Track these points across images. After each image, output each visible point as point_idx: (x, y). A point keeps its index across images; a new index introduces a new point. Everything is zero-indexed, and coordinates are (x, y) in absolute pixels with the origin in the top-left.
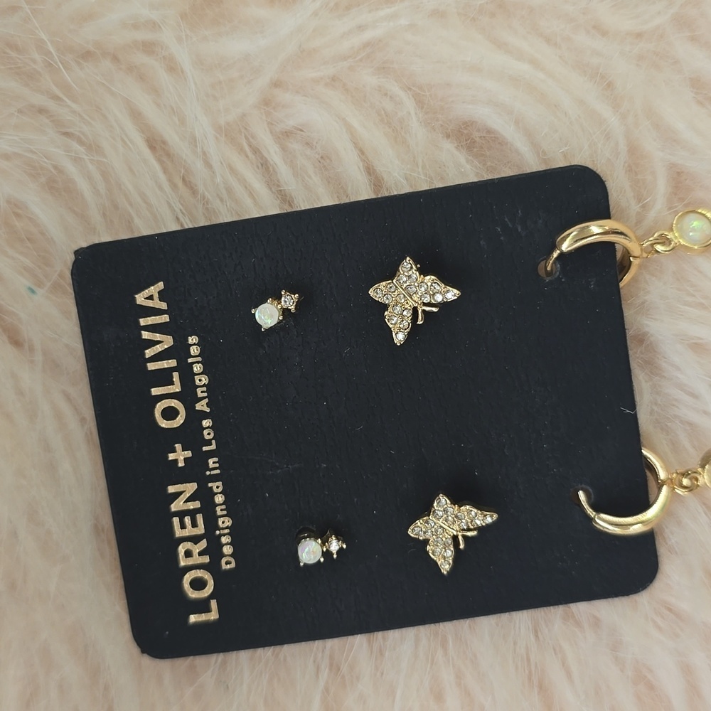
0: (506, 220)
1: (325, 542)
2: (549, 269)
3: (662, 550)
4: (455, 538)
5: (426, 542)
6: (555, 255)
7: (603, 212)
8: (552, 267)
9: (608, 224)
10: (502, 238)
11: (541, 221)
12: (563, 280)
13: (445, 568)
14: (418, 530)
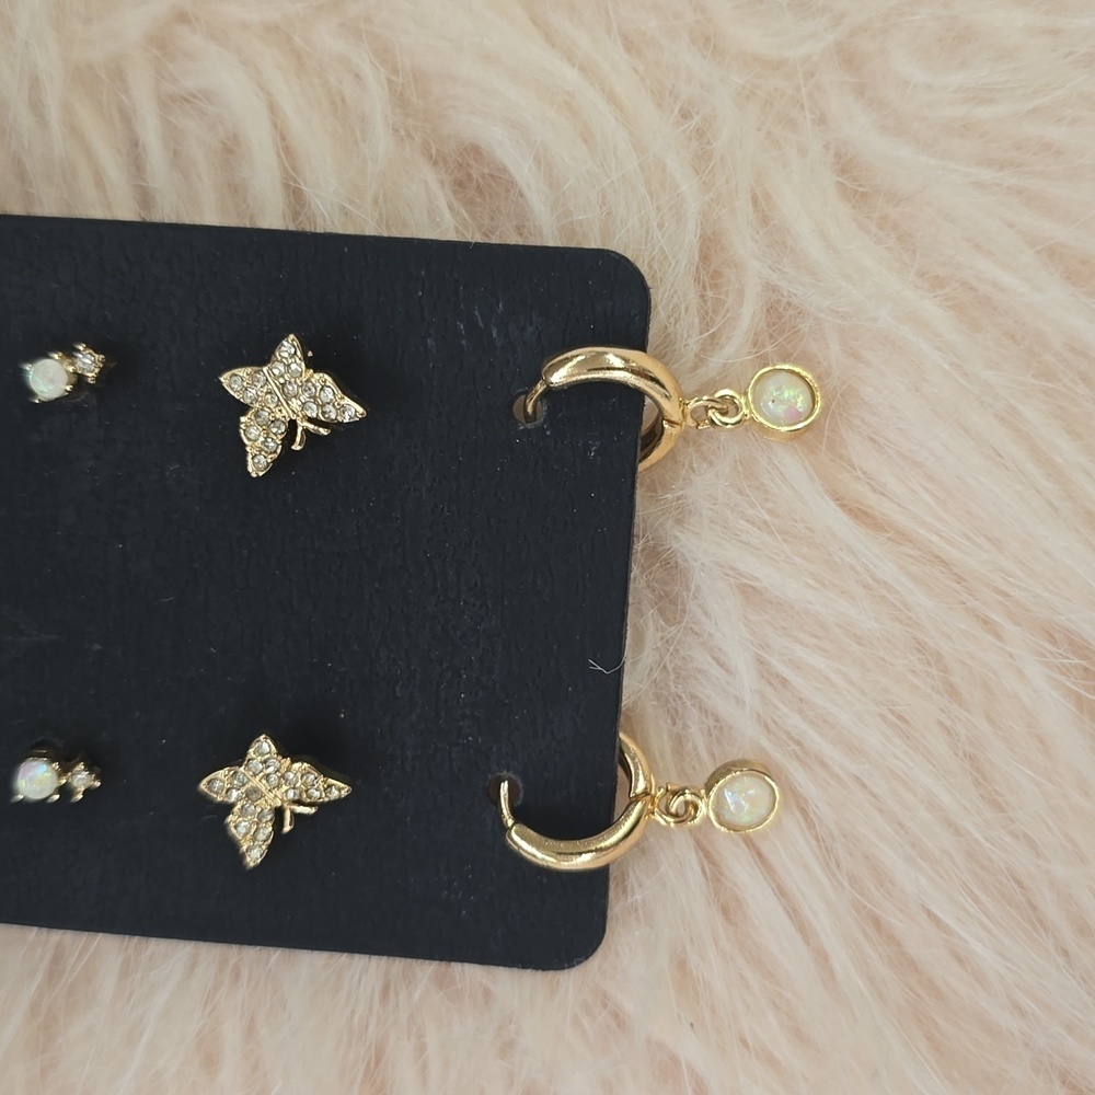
0: (477, 313)
1: (65, 769)
2: (530, 409)
3: (616, 908)
4: (279, 813)
5: (228, 808)
6: (540, 388)
7: (634, 336)
8: (534, 407)
9: (636, 357)
10: (464, 342)
11: (531, 329)
12: (548, 433)
13: (254, 856)
14: (219, 784)
